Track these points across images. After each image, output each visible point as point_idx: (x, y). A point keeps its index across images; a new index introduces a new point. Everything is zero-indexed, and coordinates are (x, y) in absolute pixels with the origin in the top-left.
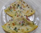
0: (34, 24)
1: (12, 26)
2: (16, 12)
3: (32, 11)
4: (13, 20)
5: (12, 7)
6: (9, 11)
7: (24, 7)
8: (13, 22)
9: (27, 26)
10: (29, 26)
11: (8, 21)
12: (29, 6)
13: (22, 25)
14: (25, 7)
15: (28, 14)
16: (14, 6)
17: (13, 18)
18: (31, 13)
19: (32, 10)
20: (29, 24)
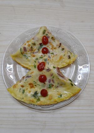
1: (29, 89)
2: (37, 59)
3: (69, 57)
4: (30, 76)
5: (28, 50)
6: (21, 58)
7: (53, 48)
8: (30, 80)
9: (59, 88)
10: (64, 88)
11: (20, 78)
12: (63, 46)
13: (48, 86)
14: (55, 48)
15: (61, 63)
16: (32, 48)
17: (31, 71)
18: (68, 61)
19: (69, 54)
20: (62, 84)
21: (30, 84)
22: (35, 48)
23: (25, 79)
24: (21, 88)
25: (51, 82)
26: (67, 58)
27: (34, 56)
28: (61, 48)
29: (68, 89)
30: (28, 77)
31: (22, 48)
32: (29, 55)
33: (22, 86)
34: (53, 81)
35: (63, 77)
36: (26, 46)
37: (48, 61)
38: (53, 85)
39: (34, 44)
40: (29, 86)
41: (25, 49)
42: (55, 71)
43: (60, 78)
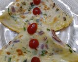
0: (71, 51)
1: (17, 57)
3: (65, 19)
4: (19, 41)
5: (16, 10)
6: (9, 19)
7: (46, 9)
13: (41, 53)
14: (48, 9)
15: (55, 26)
16: (21, 7)
17: (19, 35)
20: (58, 51)
21: (18, 51)
22: (25, 8)
23: (11, 44)
24: (7, 55)
25: (45, 48)
26: (62, 19)
27: (24, 18)
28: (55, 9)
29: (66, 56)
30: (16, 41)
31: (10, 8)
32: (18, 16)
33: (8, 53)
34: (46, 46)
35: (59, 41)
36: (15, 6)
37: (40, 22)
38: (47, 52)
39: (24, 4)
40: (17, 53)
41: (13, 9)
42: (49, 35)
43: (56, 43)
